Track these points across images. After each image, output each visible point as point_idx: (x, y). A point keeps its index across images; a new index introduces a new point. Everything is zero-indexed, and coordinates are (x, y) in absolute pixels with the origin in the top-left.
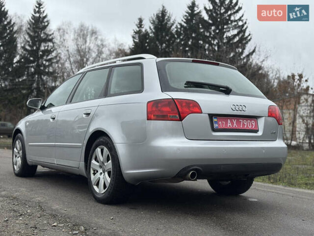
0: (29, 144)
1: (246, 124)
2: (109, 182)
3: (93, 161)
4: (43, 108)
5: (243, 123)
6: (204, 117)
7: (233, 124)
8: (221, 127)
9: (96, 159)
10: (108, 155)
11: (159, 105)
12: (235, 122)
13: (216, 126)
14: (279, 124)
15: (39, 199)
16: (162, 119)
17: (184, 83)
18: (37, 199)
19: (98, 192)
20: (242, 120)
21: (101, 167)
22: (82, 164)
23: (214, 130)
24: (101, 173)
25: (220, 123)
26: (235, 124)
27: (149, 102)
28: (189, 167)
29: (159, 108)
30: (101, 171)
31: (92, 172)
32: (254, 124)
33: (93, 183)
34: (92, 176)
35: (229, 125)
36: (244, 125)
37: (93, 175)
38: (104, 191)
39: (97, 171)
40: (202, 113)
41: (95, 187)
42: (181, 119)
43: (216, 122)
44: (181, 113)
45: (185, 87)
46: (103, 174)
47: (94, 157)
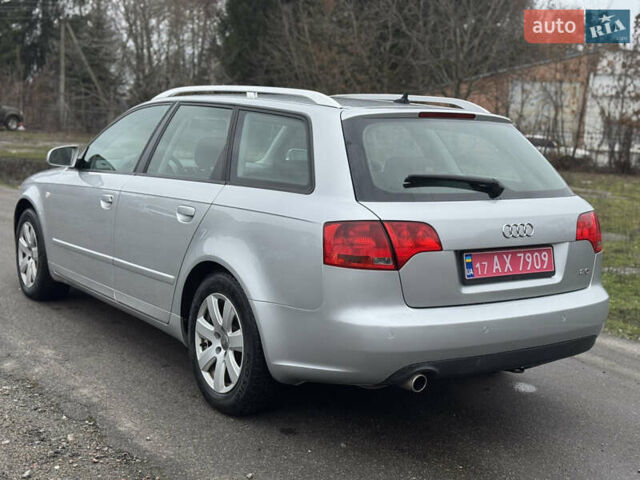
0: (54, 240)
1: (530, 261)
2: (238, 375)
3: (201, 321)
4: (82, 166)
5: (525, 260)
6: (447, 258)
7: (503, 263)
8: (479, 275)
9: (207, 316)
10: (235, 318)
11: (351, 233)
12: (508, 261)
13: (468, 272)
14: (596, 251)
15: (85, 391)
16: (356, 264)
17: (404, 179)
18: (81, 390)
19: (212, 387)
20: (522, 255)
21: (217, 335)
22: (176, 319)
23: (465, 282)
24: (219, 349)
25: (478, 265)
26: (508, 265)
27: (327, 224)
28: (411, 367)
29: (350, 240)
30: (217, 343)
31: (198, 341)
32: (546, 259)
33: (201, 366)
34: (199, 350)
35: (495, 267)
36: (526, 263)
37: (200, 348)
38: (225, 389)
39: (210, 344)
40: (442, 250)
41: (206, 376)
42: (397, 266)
43: (470, 265)
44: (396, 250)
45: (406, 186)
46: (223, 351)
47: (202, 311)
